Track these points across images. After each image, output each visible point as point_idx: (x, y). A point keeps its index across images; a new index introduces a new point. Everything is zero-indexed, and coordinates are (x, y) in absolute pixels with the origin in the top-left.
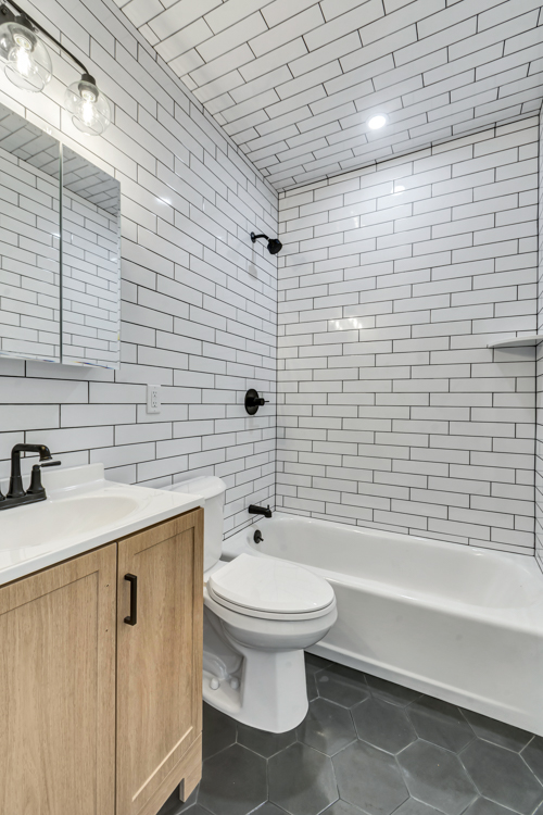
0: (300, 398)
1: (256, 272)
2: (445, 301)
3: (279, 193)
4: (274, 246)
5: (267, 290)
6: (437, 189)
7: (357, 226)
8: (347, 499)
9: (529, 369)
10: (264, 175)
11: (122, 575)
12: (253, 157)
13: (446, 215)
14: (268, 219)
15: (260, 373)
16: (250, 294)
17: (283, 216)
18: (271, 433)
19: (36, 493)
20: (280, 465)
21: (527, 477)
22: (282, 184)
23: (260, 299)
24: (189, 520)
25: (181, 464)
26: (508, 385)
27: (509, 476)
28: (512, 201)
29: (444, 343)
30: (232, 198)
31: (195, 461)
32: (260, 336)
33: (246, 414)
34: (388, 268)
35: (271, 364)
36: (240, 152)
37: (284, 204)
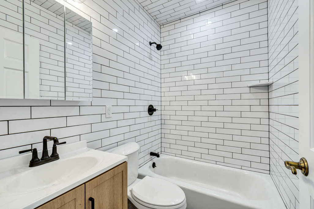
0: (170, 108)
1: (152, 58)
2: (229, 68)
3: (161, 26)
4: (159, 47)
5: (157, 65)
6: (225, 22)
7: (193, 38)
8: (190, 149)
9: (265, 96)
10: (155, 19)
11: (87, 198)
12: (150, 11)
13: (229, 33)
14: (156, 36)
15: (154, 98)
16: (149, 66)
17: (163, 35)
18: (159, 122)
19: (55, 156)
20: (163, 135)
21: (266, 141)
22: (162, 22)
23: (154, 68)
24: (120, 169)
25: (121, 138)
26: (257, 102)
27: (258, 140)
28: (256, 26)
29: (229, 85)
30: (141, 28)
31: (127, 136)
32: (154, 83)
33: (149, 115)
34: (205, 55)
35: (159, 94)
36: (144, 10)
37: (163, 30)
